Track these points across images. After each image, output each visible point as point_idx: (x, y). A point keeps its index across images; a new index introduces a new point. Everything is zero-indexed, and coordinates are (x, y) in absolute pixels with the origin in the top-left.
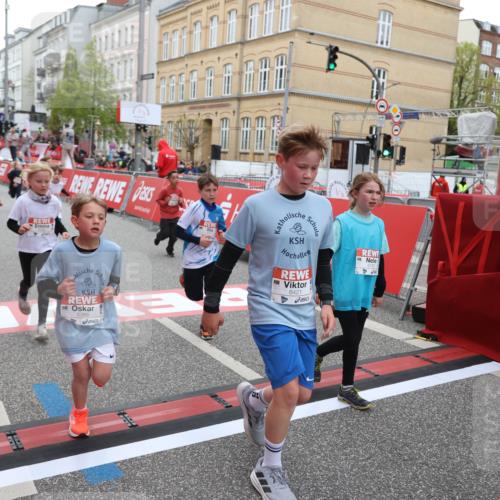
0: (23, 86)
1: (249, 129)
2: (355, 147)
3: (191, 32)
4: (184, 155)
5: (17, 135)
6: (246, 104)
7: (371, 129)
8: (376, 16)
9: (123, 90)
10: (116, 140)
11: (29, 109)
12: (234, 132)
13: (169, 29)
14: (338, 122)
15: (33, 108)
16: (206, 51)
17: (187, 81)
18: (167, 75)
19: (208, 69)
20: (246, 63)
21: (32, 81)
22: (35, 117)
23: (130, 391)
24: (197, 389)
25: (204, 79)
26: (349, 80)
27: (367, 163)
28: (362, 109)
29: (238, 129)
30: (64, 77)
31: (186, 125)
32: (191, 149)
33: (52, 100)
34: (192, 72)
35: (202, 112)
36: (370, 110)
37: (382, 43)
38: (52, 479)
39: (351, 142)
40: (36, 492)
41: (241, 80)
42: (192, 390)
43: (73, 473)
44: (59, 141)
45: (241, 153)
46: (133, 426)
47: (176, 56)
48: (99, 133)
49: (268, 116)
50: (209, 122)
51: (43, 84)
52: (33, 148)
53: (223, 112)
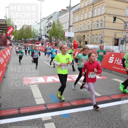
0: (44, 30)
1: (94, 37)
2: (120, 40)
3: (80, 16)
4: (79, 43)
5: (43, 40)
6: (93, 31)
7: (124, 36)
8: (125, 9)
9: (65, 30)
10: (64, 41)
11: (45, 35)
12: (90, 38)
13: (75, 15)
14: (116, 35)
15: (46, 34)
16: (84, 20)
17: (79, 27)
18: (75, 26)
19: (84, 24)
20: (93, 22)
21: (46, 29)
22: (46, 36)
23: (70, 97)
24: (86, 98)
25: (83, 26)
26: (119, 25)
27: (123, 44)
28: (122, 31)
29: (91, 37)
30: (52, 27)
31: (79, 37)
32: (80, 42)
33: (50, 33)
34: (80, 25)
35: (83, 34)
36: (124, 32)
37: (127, 15)
38: (55, 116)
39: (119, 39)
40: (51, 119)
41: (92, 26)
42: (84, 98)
43: (59, 115)
44: (51, 41)
45: (92, 43)
46: (71, 105)
47: (77, 21)
48: (60, 39)
49: (98, 34)
50: (84, 36)
51: (48, 29)
52: (46, 43)
53: (88, 33)
